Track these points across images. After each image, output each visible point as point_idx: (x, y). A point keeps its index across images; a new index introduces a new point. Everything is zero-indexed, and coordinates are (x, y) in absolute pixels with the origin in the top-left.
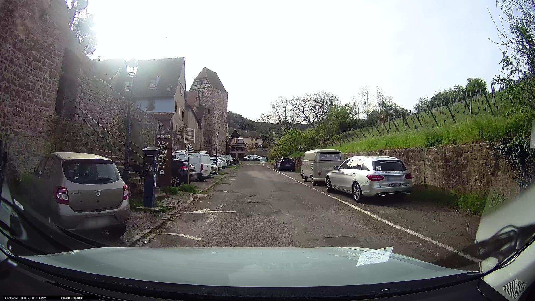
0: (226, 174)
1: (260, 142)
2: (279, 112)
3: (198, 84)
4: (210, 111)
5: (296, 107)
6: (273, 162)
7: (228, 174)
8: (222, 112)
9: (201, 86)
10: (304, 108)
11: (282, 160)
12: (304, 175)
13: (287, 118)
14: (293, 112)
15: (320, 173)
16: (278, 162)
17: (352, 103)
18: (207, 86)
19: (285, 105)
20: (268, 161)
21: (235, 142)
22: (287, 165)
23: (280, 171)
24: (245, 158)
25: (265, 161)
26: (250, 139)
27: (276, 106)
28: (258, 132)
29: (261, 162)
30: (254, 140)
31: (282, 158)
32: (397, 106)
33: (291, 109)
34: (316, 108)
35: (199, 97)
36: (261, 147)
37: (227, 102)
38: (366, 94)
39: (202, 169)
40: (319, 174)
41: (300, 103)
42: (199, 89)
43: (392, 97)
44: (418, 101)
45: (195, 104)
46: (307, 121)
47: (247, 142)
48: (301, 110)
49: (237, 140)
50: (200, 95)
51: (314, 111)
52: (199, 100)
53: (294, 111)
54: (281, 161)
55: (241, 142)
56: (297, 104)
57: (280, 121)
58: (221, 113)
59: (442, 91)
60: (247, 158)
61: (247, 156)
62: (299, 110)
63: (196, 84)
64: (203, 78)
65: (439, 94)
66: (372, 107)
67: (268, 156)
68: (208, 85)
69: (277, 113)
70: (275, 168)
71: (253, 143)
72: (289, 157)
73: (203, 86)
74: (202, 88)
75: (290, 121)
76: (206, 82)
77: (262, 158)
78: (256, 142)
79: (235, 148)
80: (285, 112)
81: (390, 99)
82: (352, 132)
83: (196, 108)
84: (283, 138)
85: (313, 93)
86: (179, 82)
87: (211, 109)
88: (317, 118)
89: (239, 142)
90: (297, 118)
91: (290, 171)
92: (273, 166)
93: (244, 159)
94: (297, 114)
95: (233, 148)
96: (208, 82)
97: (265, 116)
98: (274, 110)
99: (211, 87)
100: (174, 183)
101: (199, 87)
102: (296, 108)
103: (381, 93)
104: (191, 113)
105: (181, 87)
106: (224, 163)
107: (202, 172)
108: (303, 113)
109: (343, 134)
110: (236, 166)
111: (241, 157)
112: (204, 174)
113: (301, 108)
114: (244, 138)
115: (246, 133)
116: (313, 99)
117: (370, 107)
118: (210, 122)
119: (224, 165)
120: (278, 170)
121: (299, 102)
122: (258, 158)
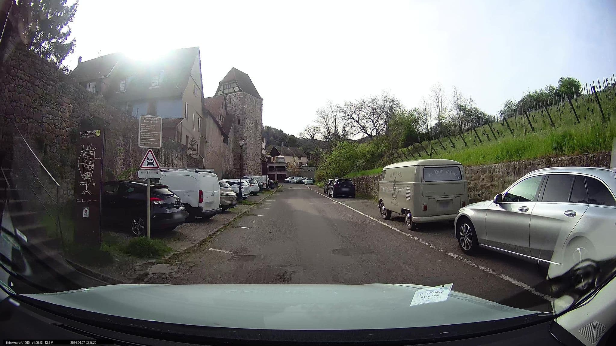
0: (254, 203)
1: (304, 160)
2: (328, 122)
3: (225, 88)
4: (241, 121)
5: (349, 115)
6: (322, 184)
7: (257, 204)
8: (256, 122)
9: (228, 90)
10: (359, 116)
11: (337, 182)
12: (383, 207)
13: (337, 129)
14: (345, 122)
15: (427, 206)
16: (330, 184)
17: (421, 108)
18: (235, 91)
19: (335, 114)
20: (315, 183)
21: (274, 162)
22: (344, 189)
23: (334, 197)
24: (286, 180)
25: (312, 184)
26: (292, 157)
27: (323, 115)
28: (302, 148)
29: (306, 185)
30: (297, 158)
31: (336, 180)
32: (478, 111)
33: (343, 117)
34: (374, 116)
35: (226, 104)
36: (306, 167)
37: (261, 110)
38: (440, 96)
39: (201, 201)
40: (425, 208)
41: (353, 111)
42: (226, 94)
43: (473, 99)
44: (504, 105)
45: (221, 113)
46: (364, 132)
47: (288, 160)
48: (355, 119)
49: (277, 158)
50: (228, 102)
51: (371, 120)
52: (226, 109)
53: (347, 120)
54: (335, 184)
55: (282, 160)
56: (351, 111)
57: (329, 133)
58: (254, 124)
59: (532, 92)
60: (288, 179)
61: (288, 178)
62: (353, 118)
63: (222, 88)
64: (230, 81)
65: (529, 96)
66: (447, 112)
67: (315, 177)
68: (237, 89)
69: (325, 124)
70: (325, 192)
71: (296, 162)
72: (346, 178)
73: (231, 90)
74: (230, 93)
75: (342, 134)
76: (235, 85)
77: (307, 180)
78: (300, 161)
79: (275, 167)
80: (335, 121)
81: (471, 101)
82: (424, 143)
83: (221, 117)
84: (335, 153)
85: (370, 97)
86: (190, 77)
87: (241, 119)
88: (376, 128)
89: (280, 160)
90: (351, 129)
91: (347, 197)
92: (323, 191)
93: (285, 182)
94: (351, 123)
95: (272, 169)
96: (237, 85)
97: (310, 128)
98: (321, 119)
99: (240, 91)
100: (136, 230)
101: (226, 91)
102: (350, 117)
103: (458, 95)
104: (212, 121)
105: (195, 85)
106: (255, 187)
107: (201, 205)
108: (358, 122)
109: (413, 146)
110: (275, 190)
111: (282, 178)
112: (205, 209)
113: (355, 116)
114: (285, 156)
115: (288, 150)
116: (370, 105)
117: (445, 111)
118: (240, 135)
119: (255, 190)
120: (330, 196)
121: (353, 109)
122: (302, 180)
